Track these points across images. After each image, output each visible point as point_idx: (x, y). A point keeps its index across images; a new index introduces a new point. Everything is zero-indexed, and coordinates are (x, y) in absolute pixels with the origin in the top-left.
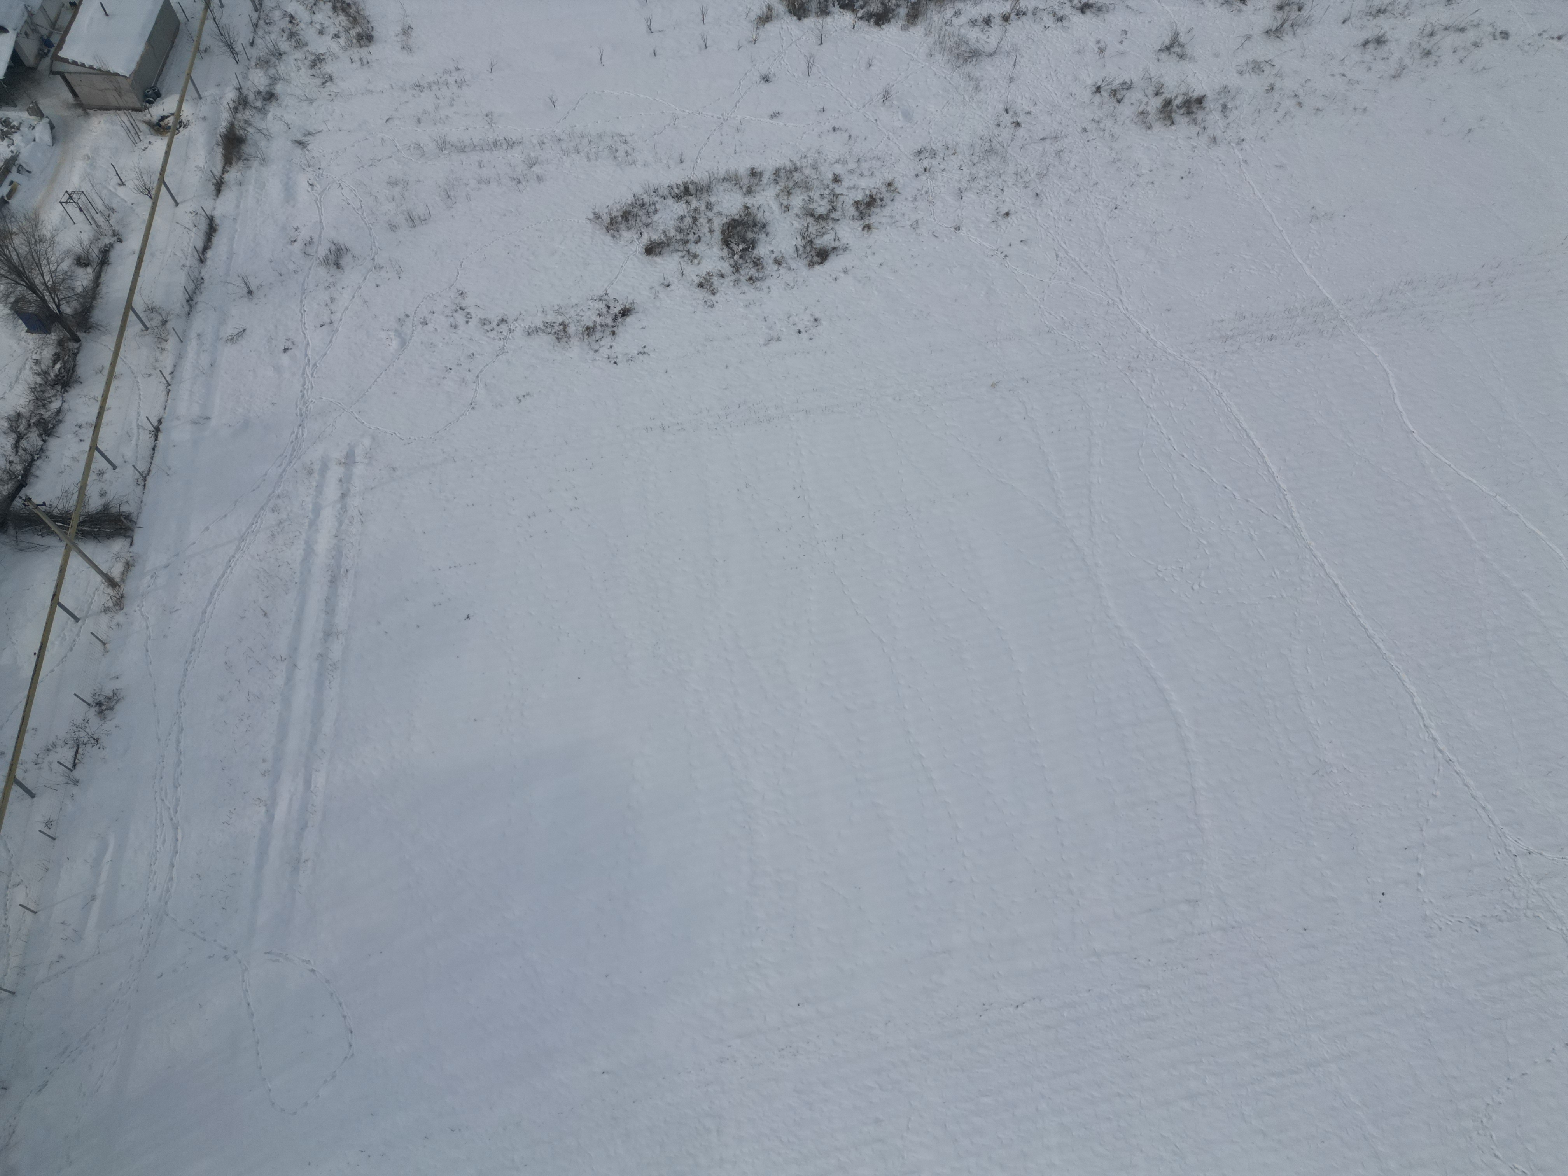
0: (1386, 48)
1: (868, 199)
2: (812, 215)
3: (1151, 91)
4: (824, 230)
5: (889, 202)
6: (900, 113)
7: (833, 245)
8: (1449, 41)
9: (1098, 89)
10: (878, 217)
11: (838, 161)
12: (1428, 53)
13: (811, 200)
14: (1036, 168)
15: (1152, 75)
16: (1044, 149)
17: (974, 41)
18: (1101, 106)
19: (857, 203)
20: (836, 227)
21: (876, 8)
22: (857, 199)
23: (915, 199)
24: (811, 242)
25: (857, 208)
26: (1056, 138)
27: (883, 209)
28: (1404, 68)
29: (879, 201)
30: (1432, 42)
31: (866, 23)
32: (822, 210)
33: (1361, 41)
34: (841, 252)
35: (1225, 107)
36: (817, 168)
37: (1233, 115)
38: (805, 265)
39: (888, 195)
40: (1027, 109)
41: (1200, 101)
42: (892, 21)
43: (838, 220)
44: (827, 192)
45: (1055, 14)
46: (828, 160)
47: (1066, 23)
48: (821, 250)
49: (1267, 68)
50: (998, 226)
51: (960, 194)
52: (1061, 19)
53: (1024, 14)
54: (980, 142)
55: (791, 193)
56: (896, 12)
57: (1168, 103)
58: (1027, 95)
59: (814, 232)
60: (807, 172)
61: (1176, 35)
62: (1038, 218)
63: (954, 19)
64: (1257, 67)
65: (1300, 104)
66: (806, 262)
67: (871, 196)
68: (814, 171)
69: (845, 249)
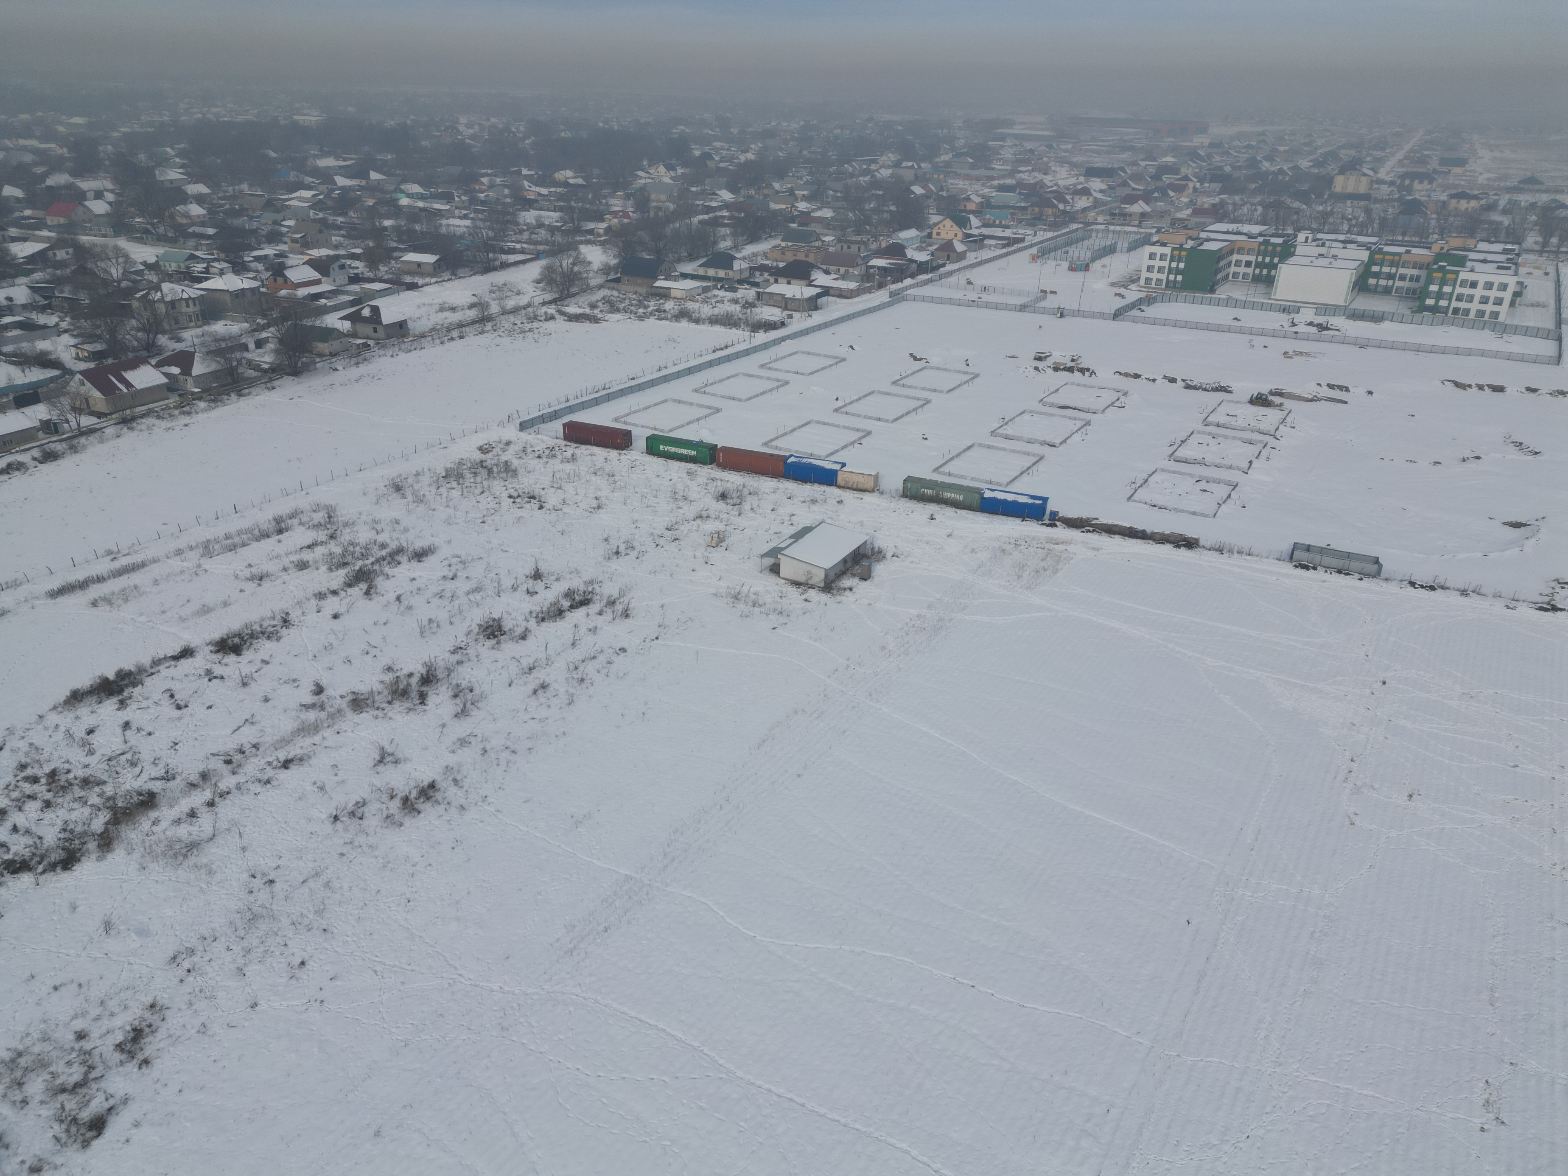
0: (551, 689)
1: (132, 1035)
2: (63, 1090)
3: (385, 797)
4: (87, 1098)
5: (160, 1024)
6: (133, 934)
7: (107, 1106)
8: (590, 668)
9: (336, 818)
10: (150, 1046)
11: (75, 1017)
12: (582, 680)
13: (54, 1075)
14: (311, 908)
15: (379, 786)
16: (310, 889)
17: (186, 836)
18: (346, 830)
19: (119, 1047)
20: (103, 1084)
21: (57, 856)
22: (117, 1042)
23: (191, 1004)
24: (75, 1120)
25: (122, 1051)
26: (317, 874)
27: (156, 1034)
28: (572, 695)
29: (147, 1030)
30: (580, 673)
31: (52, 873)
32: (77, 1077)
33: (531, 692)
34: (121, 1107)
35: (455, 781)
36: (49, 1039)
37: (466, 783)
38: (78, 1150)
39: (155, 1017)
40: (275, 865)
41: (432, 786)
42: (83, 859)
43: (102, 1076)
44: (74, 1055)
45: (260, 781)
46: (61, 1023)
47: (274, 783)
48: (92, 1121)
49: (472, 739)
50: (297, 980)
51: (241, 972)
52: (268, 782)
53: (228, 793)
54: (239, 916)
55: (23, 1083)
56: (84, 850)
57: (406, 800)
58: (268, 854)
59: (74, 1107)
60: (36, 1049)
61: (382, 749)
62: (337, 949)
63: (155, 829)
64: (463, 742)
65: (514, 752)
66: (77, 1146)
67: (134, 1030)
68: (47, 1042)
69: (125, 1101)
